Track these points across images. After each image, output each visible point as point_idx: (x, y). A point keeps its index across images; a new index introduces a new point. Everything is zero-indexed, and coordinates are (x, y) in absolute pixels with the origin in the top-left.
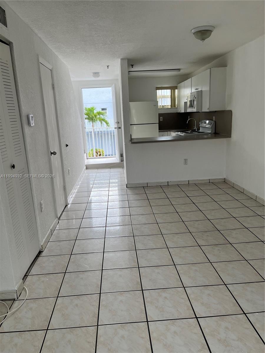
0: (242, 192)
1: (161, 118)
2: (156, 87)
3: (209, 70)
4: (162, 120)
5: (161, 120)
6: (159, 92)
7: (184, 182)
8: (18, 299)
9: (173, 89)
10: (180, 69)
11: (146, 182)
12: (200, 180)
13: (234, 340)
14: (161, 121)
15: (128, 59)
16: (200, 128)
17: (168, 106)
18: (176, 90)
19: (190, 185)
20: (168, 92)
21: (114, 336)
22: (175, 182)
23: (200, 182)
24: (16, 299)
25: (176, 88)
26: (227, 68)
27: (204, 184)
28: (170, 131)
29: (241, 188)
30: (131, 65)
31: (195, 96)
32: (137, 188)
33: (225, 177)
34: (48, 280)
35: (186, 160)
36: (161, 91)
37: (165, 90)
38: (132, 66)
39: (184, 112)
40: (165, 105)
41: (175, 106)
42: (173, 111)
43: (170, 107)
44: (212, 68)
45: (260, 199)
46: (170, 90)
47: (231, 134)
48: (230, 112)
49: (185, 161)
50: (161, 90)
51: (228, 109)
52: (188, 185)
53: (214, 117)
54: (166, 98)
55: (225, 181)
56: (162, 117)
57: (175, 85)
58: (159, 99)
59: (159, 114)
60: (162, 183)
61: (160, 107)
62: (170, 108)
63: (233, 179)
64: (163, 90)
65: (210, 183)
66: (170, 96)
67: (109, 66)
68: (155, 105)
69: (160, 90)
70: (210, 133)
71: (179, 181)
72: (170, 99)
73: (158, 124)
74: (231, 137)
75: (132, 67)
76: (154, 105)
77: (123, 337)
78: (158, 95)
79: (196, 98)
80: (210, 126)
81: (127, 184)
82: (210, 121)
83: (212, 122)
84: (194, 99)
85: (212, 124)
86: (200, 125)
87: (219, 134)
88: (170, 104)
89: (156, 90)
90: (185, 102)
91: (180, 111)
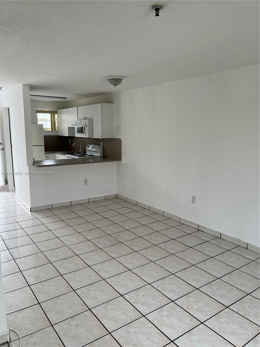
0: (136, 204)
2: (37, 110)
3: (100, 105)
7: (84, 200)
8: (11, 341)
9: (53, 113)
10: (66, 98)
11: (50, 203)
13: (203, 307)
15: (30, 85)
16: (87, 151)
18: (56, 115)
19: (90, 203)
20: (48, 116)
21: (129, 335)
22: (77, 201)
23: (98, 199)
24: (9, 341)
25: (56, 112)
26: (114, 104)
27: (102, 201)
28: (55, 153)
29: (135, 201)
32: (43, 211)
33: (116, 193)
34: (26, 315)
35: (86, 181)
37: (46, 114)
39: (67, 136)
41: (55, 129)
42: (54, 134)
44: (102, 103)
45: (153, 208)
46: (50, 114)
47: (121, 158)
48: (119, 140)
50: (42, 113)
51: (117, 137)
52: (88, 203)
53: (102, 143)
54: (46, 121)
55: (117, 197)
57: (55, 110)
59: (44, 136)
60: (66, 203)
62: (51, 130)
63: (125, 194)
65: (106, 200)
66: (50, 120)
67: (2, 87)
68: (41, 128)
70: (99, 157)
71: (81, 200)
72: (50, 122)
73: (44, 146)
74: (121, 160)
77: (136, 333)
79: (87, 126)
80: (99, 151)
81: (31, 208)
82: (98, 146)
83: (100, 146)
84: (85, 126)
85: (101, 149)
86: (87, 149)
87: (108, 157)
88: (51, 128)
89: (37, 113)
90: (69, 127)
91: (63, 134)
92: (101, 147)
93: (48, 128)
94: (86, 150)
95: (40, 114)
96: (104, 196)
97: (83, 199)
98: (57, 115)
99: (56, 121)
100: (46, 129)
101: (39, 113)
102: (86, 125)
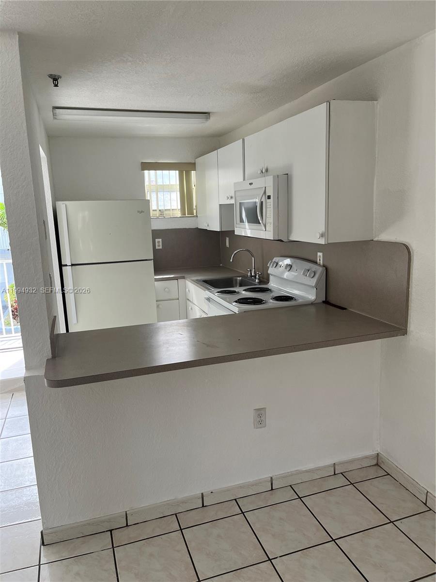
1: (159, 242)
2: (142, 162)
3: (324, 106)
4: (161, 247)
5: (159, 246)
6: (149, 175)
7: (256, 485)
9: (185, 168)
10: (209, 113)
12: (307, 471)
14: (157, 248)
16: (271, 278)
17: (175, 212)
18: (193, 173)
19: (275, 493)
20: (172, 177)
22: (228, 490)
23: (305, 478)
25: (192, 166)
30: (51, 76)
31: (265, 192)
33: (378, 449)
35: (261, 413)
36: (156, 174)
37: (166, 172)
38: (55, 80)
39: (218, 230)
40: (166, 208)
41: (190, 211)
42: (188, 224)
43: (179, 214)
44: (332, 102)
46: (177, 172)
49: (260, 416)
51: (386, 237)
52: (270, 494)
53: (321, 256)
54: (168, 190)
55: (378, 463)
56: (160, 240)
57: (190, 160)
58: (150, 196)
59: (153, 231)
60: (183, 503)
61: (155, 212)
64: (159, 172)
66: (178, 187)
68: (142, 212)
69: (151, 171)
70: (312, 304)
71: (241, 487)
73: (152, 261)
74: (407, 333)
75: (56, 86)
76: (138, 212)
78: (146, 183)
79: (269, 197)
80: (313, 282)
81: (42, 532)
82: (308, 265)
83: (314, 267)
84: (263, 200)
85: (317, 276)
86: (271, 271)
87: (345, 309)
88: (179, 207)
89: (143, 171)
90: (221, 205)
91: (208, 225)
92: (320, 270)
93: (173, 208)
94: (268, 275)
96: (329, 466)
97: (251, 479)
98: (195, 172)
99: (195, 190)
100: (167, 212)
101: (149, 169)
102: (268, 194)
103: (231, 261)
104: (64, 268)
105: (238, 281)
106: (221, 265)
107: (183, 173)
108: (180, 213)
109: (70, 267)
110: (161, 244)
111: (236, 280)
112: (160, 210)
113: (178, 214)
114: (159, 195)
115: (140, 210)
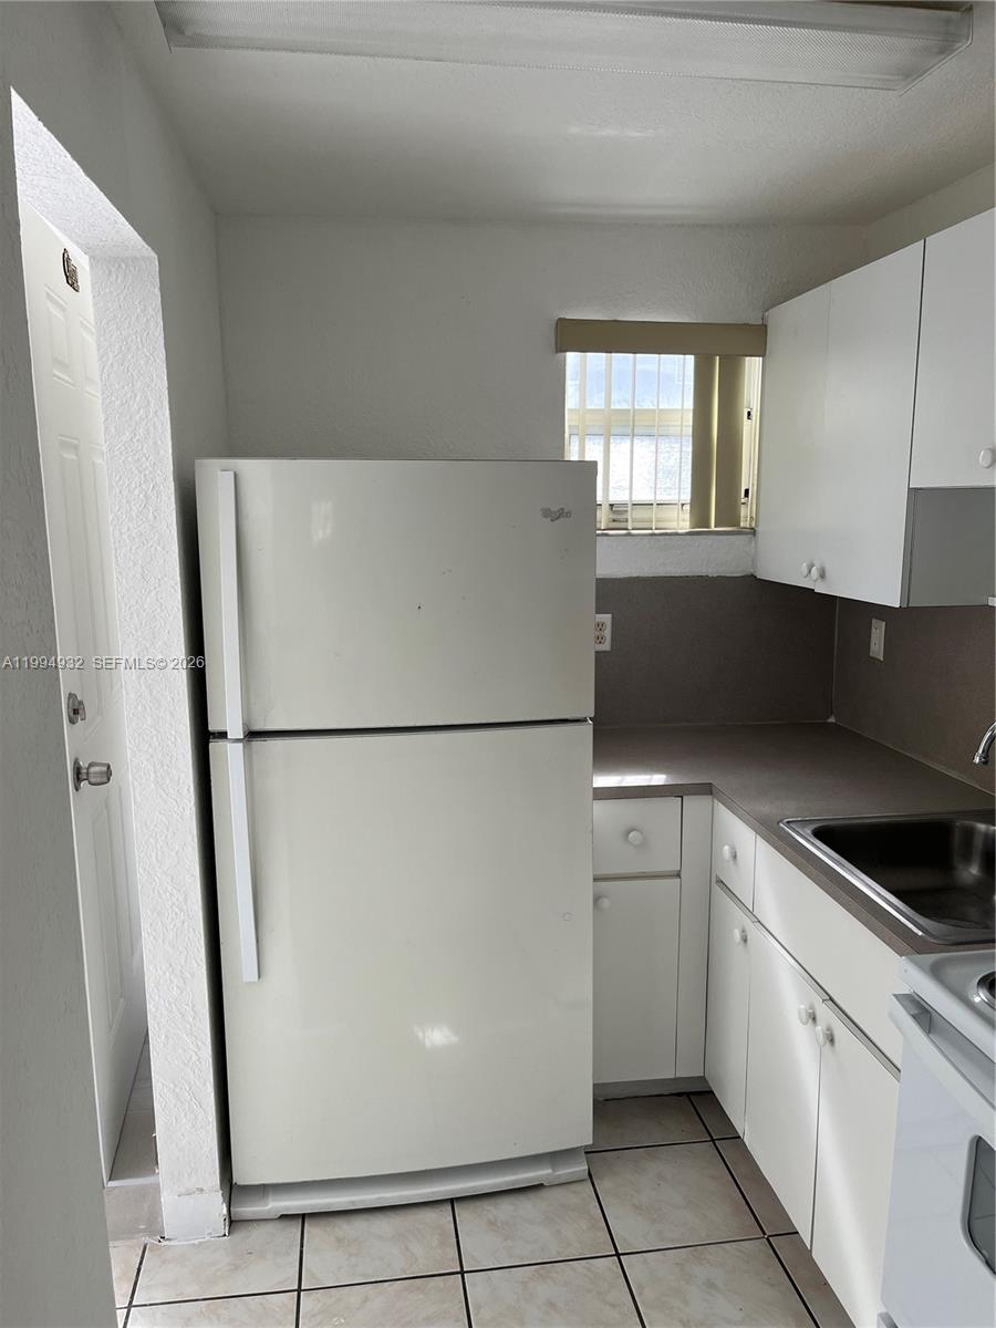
1: (599, 626)
2: (561, 322)
4: (607, 646)
5: (600, 640)
9: (721, 346)
17: (672, 513)
18: (753, 366)
20: (670, 382)
25: (755, 338)
36: (608, 363)
40: (635, 499)
41: (728, 511)
42: (717, 559)
46: (690, 359)
50: (608, 349)
54: (648, 432)
56: (607, 619)
57: (747, 311)
58: (583, 446)
62: (685, 527)
66: (689, 420)
69: (591, 357)
72: (688, 449)
76: (546, 513)
88: (686, 496)
89: (561, 355)
90: (915, 494)
91: (822, 575)
93: (662, 497)
95: (596, 360)
98: (758, 361)
99: (749, 431)
100: (641, 513)
101: (583, 348)
103: (977, 760)
104: (215, 747)
105: (978, 843)
106: (832, 720)
107: (715, 360)
108: (687, 516)
109: (241, 745)
110: (607, 633)
111: (969, 833)
112: (612, 505)
113: (682, 522)
114: (612, 447)
115: (555, 508)
